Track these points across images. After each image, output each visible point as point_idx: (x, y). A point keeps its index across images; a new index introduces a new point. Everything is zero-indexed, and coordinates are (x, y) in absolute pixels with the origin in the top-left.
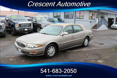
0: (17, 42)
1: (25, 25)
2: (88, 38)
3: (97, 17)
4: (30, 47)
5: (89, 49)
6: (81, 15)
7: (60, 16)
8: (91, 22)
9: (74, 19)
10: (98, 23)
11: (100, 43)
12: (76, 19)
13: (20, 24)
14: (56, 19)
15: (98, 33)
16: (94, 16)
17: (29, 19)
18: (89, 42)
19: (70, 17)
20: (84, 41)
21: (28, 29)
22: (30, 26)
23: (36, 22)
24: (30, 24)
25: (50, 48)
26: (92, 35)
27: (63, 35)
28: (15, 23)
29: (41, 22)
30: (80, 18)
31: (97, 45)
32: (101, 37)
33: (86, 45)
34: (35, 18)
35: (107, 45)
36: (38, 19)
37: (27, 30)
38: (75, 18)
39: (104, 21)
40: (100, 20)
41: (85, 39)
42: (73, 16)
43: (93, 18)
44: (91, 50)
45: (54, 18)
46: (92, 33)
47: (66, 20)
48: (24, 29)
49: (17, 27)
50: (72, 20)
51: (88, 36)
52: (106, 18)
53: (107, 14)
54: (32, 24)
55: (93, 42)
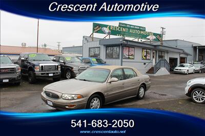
0: (45, 92)
1: (50, 68)
2: (144, 86)
3: (153, 57)
4: (67, 98)
5: (147, 103)
6: (130, 54)
7: (99, 55)
8: (145, 64)
9: (120, 60)
10: (156, 65)
11: (160, 93)
12: (124, 60)
13: (42, 66)
14: (94, 60)
15: (156, 80)
16: (149, 55)
17: (55, 59)
18: (146, 92)
19: (114, 57)
20: (139, 90)
21: (54, 73)
22: (57, 69)
23: (64, 63)
24: (57, 66)
25: (94, 100)
26: (150, 82)
27: (110, 82)
28: (34, 65)
29: (72, 63)
30: (129, 58)
31: (157, 96)
32: (162, 86)
33: (142, 96)
34: (64, 58)
35: (171, 95)
36: (68, 59)
37: (52, 75)
38: (122, 58)
39: (163, 62)
40: (157, 61)
41: (140, 88)
42: (119, 56)
43: (148, 58)
44: (150, 104)
45: (90, 58)
46: (150, 80)
47: (108, 61)
48: (48, 74)
49: (37, 70)
50: (117, 60)
51: (144, 84)
52: (167, 58)
53: (167, 52)
54: (60, 66)
55: (151, 92)
